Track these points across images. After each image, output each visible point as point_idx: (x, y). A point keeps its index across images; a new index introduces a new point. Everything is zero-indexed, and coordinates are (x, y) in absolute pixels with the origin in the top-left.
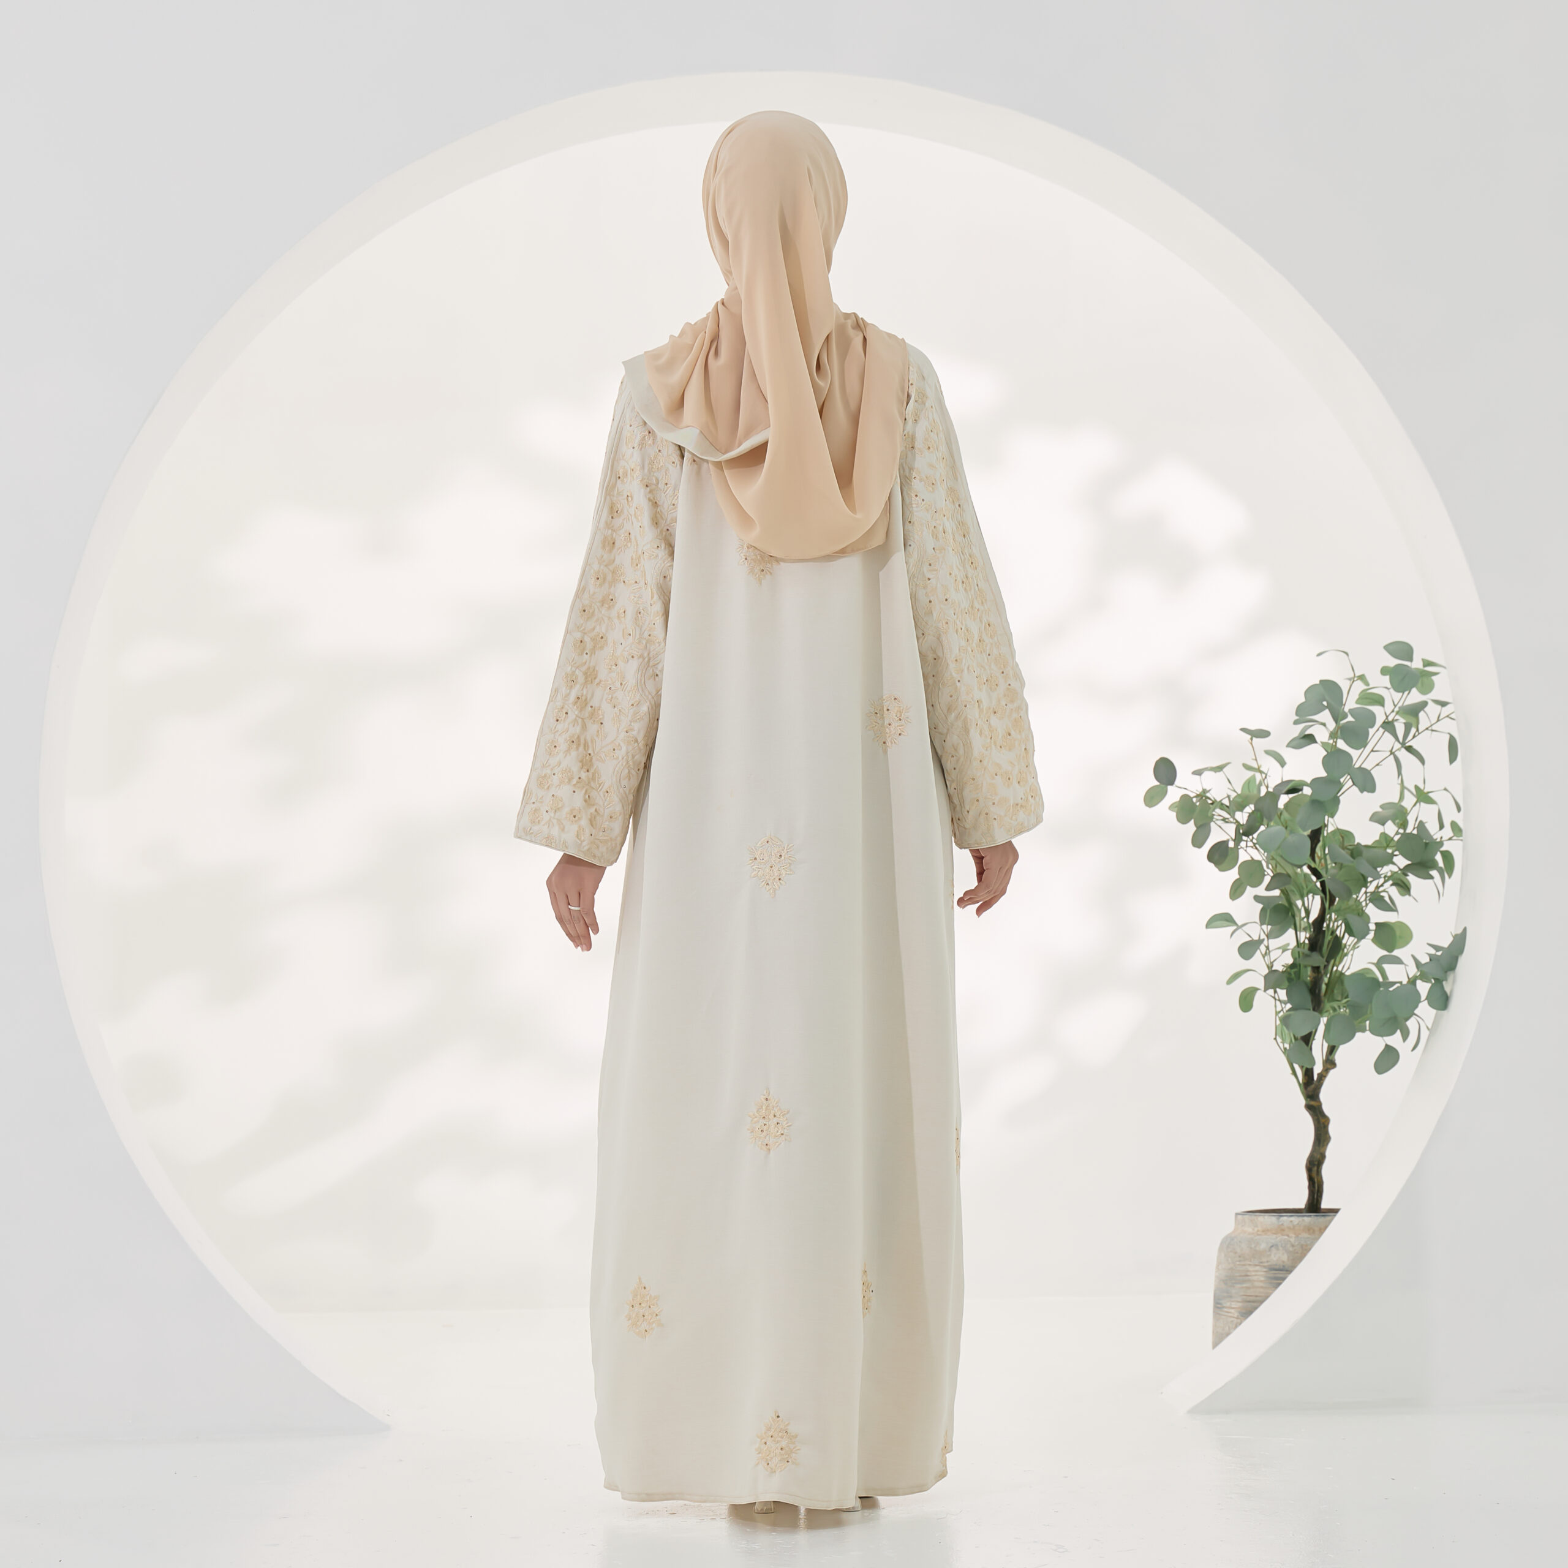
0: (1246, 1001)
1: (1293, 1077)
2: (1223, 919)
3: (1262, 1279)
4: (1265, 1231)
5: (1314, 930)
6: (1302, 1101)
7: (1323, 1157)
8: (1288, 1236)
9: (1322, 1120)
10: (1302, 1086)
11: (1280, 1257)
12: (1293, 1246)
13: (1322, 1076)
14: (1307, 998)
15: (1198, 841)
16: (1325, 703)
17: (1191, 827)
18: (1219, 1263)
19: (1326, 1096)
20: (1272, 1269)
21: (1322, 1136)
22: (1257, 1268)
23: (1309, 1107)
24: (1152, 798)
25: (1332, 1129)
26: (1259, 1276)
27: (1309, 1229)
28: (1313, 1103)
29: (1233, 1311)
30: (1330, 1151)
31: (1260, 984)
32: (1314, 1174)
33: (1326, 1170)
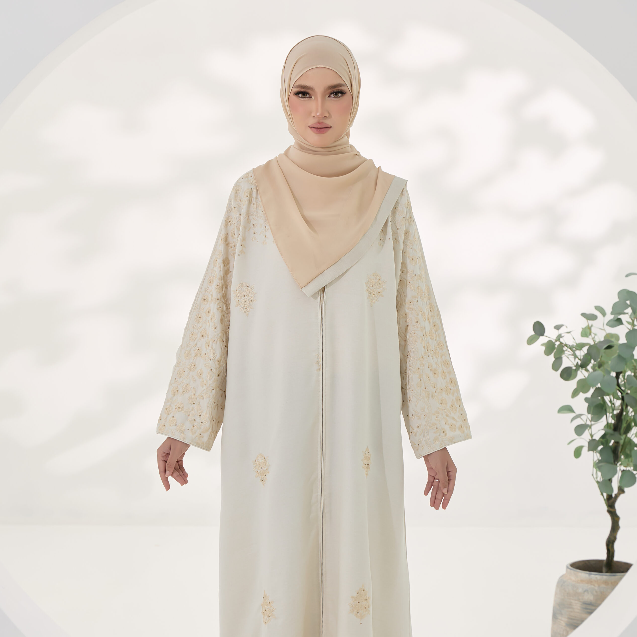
0: (578, 453)
1: (601, 497)
2: (568, 409)
3: (579, 608)
4: (582, 581)
5: (617, 419)
6: (605, 508)
7: (615, 538)
8: (594, 585)
9: (616, 519)
10: (606, 501)
11: (589, 597)
12: (596, 592)
13: (617, 496)
14: (611, 455)
15: (556, 366)
16: (628, 302)
17: (551, 358)
18: (556, 594)
19: (619, 506)
20: (585, 603)
21: (615, 527)
22: (577, 602)
23: (609, 511)
24: (531, 341)
25: (621, 523)
26: (577, 606)
27: (606, 583)
28: (611, 510)
29: (562, 622)
30: (619, 535)
31: (586, 444)
32: (610, 548)
33: (617, 546)
